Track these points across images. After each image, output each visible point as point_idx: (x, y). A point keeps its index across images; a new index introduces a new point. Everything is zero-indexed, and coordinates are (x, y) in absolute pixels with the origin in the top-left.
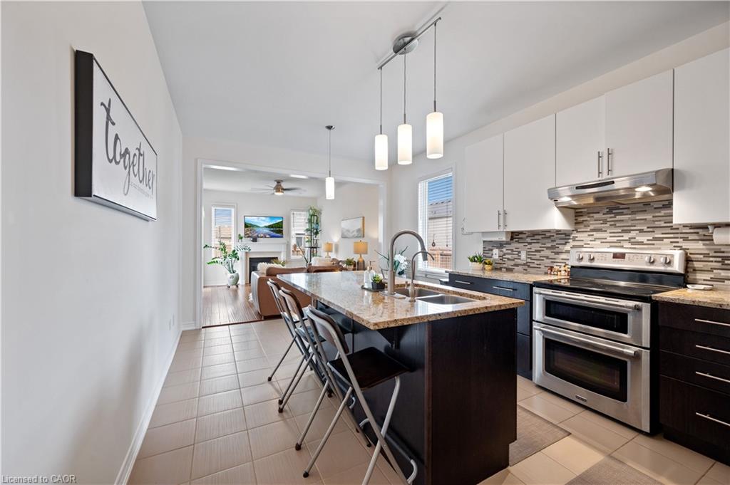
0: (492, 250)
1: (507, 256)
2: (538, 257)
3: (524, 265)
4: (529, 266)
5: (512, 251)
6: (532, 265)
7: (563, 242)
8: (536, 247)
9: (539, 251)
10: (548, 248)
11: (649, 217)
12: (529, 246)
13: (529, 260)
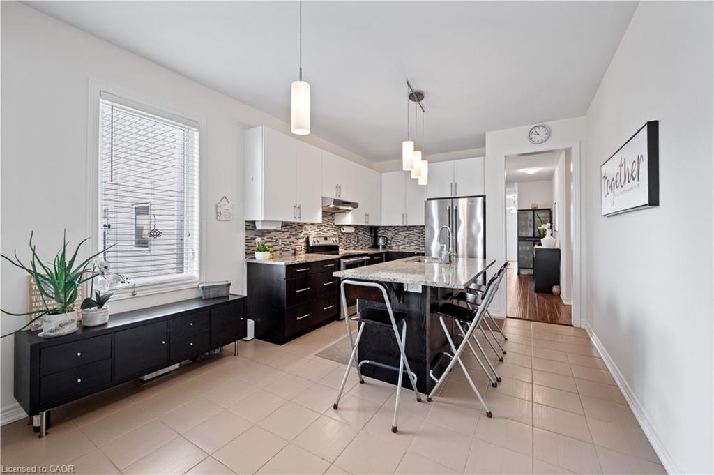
0: (254, 239)
1: (268, 244)
2: (288, 243)
3: (280, 250)
4: (283, 251)
5: (272, 238)
6: (285, 249)
7: (300, 231)
8: (287, 235)
9: (288, 238)
10: (294, 235)
11: (327, 219)
12: (283, 235)
13: (283, 246)
